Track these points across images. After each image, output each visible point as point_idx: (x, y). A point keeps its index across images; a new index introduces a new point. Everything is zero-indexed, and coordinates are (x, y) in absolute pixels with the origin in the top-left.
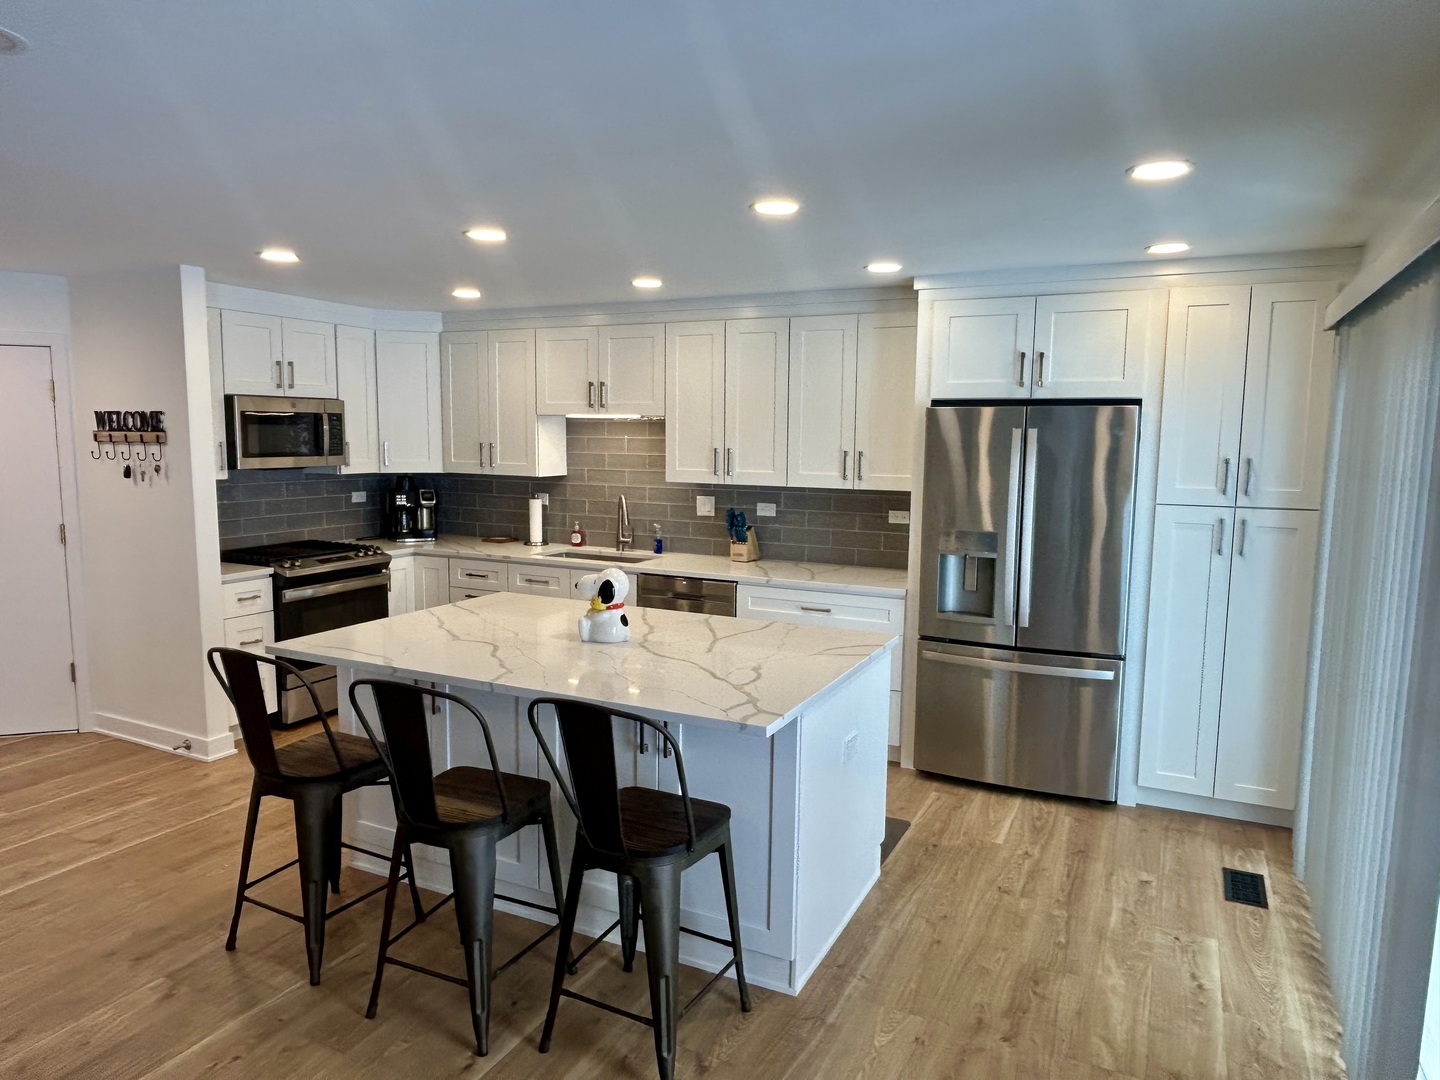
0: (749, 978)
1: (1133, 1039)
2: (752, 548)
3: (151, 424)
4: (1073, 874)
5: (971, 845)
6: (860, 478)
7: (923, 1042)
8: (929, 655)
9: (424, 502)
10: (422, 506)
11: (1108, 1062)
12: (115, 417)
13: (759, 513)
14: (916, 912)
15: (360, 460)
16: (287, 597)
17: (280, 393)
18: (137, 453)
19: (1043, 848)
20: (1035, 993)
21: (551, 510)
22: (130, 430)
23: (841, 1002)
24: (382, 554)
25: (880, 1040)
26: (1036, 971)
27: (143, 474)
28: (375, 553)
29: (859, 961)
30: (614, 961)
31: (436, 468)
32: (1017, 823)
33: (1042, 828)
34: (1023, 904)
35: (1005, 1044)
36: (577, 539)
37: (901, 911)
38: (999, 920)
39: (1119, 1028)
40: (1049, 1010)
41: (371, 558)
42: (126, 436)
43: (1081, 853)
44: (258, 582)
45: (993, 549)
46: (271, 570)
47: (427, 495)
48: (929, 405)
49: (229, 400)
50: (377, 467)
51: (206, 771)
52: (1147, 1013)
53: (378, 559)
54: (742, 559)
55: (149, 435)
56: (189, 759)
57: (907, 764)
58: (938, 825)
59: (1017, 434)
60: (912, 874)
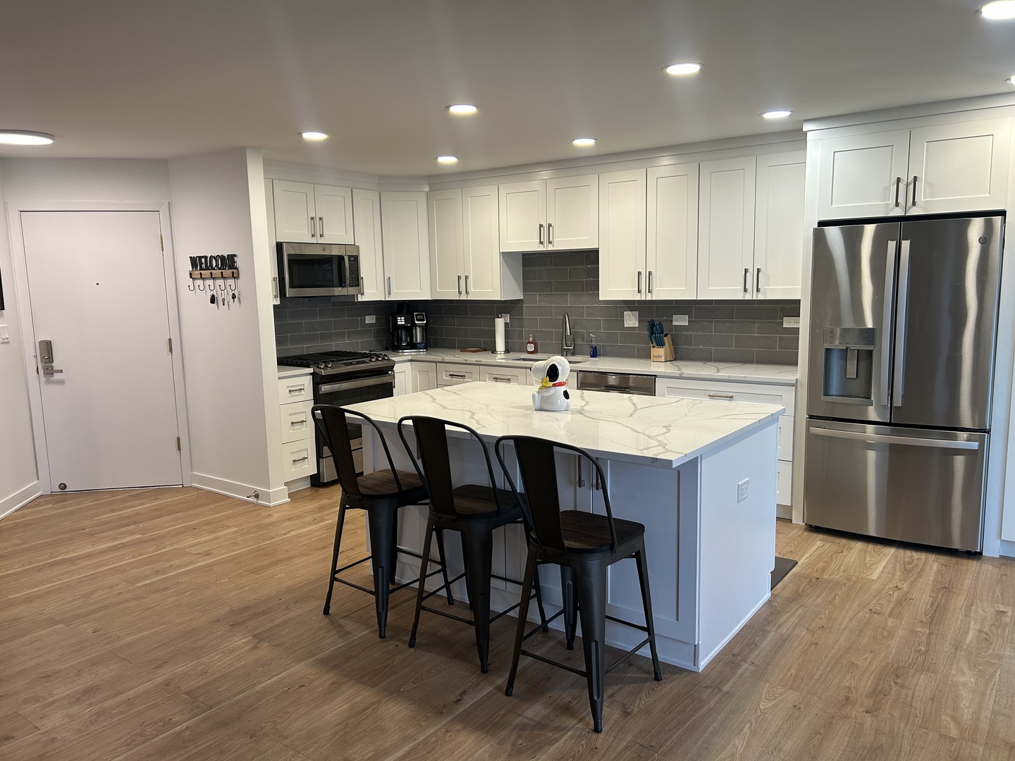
0: (661, 657)
1: (978, 719)
2: (668, 350)
3: (228, 263)
4: (936, 604)
5: (848, 579)
6: (758, 290)
7: (800, 708)
8: (814, 430)
9: (416, 322)
10: (416, 325)
11: (954, 733)
12: (203, 260)
13: (674, 323)
14: (798, 623)
15: (372, 291)
16: (323, 390)
17: (314, 241)
18: (219, 286)
19: (912, 584)
20: (896, 683)
21: (512, 327)
22: (214, 269)
23: (734, 679)
24: (389, 360)
25: (763, 705)
26: (898, 668)
27: (223, 300)
28: (384, 359)
29: (751, 652)
30: (560, 643)
31: (426, 296)
32: (890, 566)
33: (912, 569)
34: (890, 622)
35: (867, 714)
36: (531, 348)
37: (785, 622)
38: (869, 632)
39: (966, 711)
40: (907, 695)
41: (380, 363)
42: (211, 273)
43: (945, 589)
44: (302, 379)
45: (872, 343)
46: (311, 370)
47: (420, 317)
48: (816, 226)
49: (279, 246)
50: (383, 297)
51: (270, 513)
52: (992, 702)
53: (385, 364)
54: (660, 360)
55: (227, 272)
56: (257, 504)
57: (798, 519)
58: (820, 565)
59: (892, 245)
60: (796, 597)
